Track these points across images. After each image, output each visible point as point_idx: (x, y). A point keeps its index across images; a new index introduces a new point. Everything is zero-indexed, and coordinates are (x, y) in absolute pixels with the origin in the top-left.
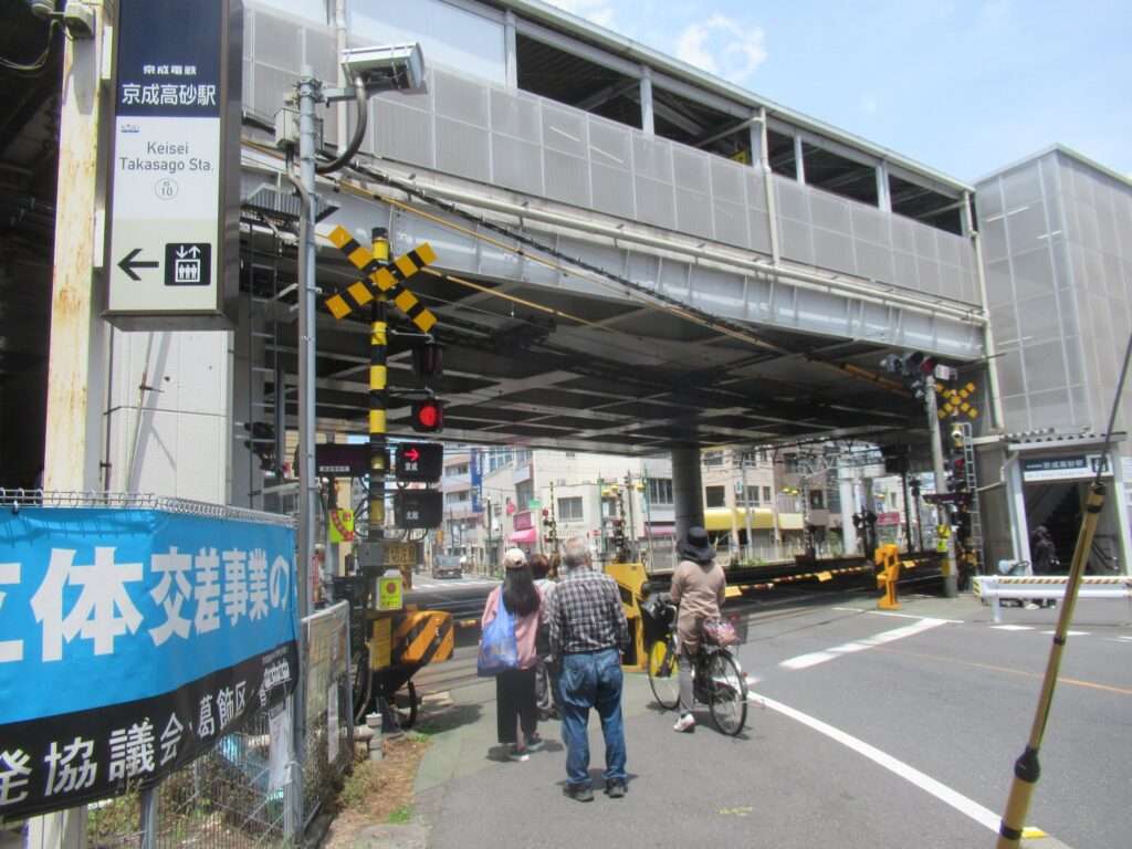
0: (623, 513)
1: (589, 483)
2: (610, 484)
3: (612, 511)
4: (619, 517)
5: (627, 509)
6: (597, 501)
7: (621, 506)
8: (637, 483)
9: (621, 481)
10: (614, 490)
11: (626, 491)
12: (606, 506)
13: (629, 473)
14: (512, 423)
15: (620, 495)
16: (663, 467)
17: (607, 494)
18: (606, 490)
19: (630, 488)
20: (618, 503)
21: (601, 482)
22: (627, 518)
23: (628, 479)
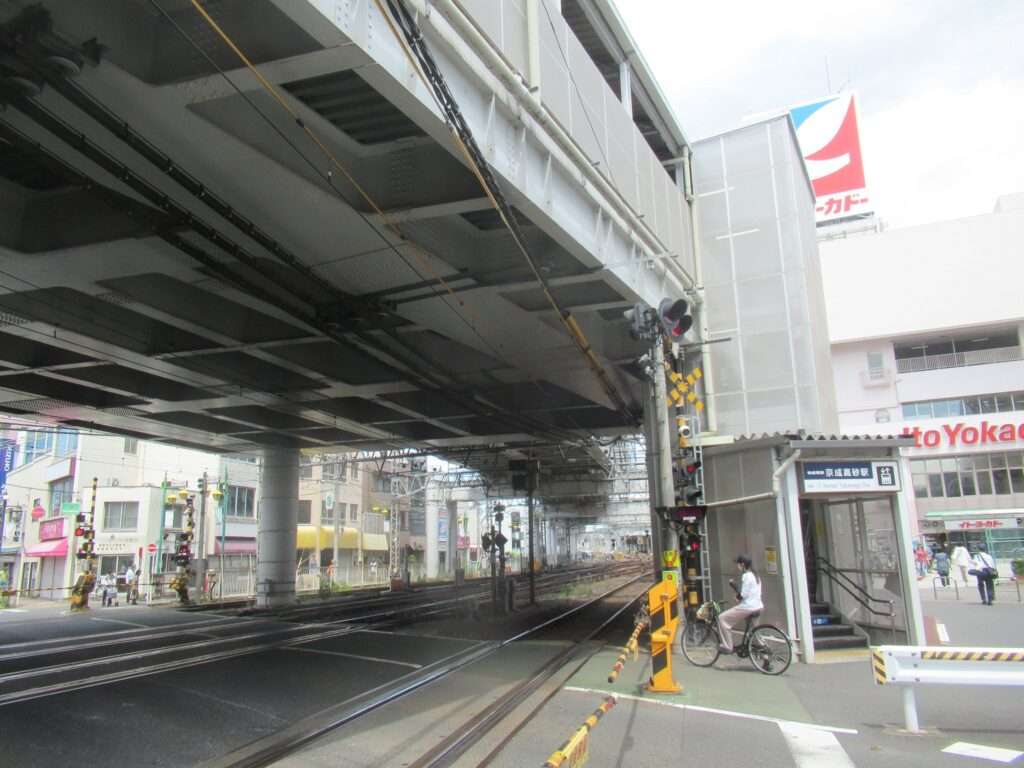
0: (191, 524)
1: (150, 486)
2: (177, 489)
3: (177, 522)
4: (185, 528)
5: (197, 517)
6: (160, 508)
7: (190, 515)
8: (213, 489)
9: (194, 487)
10: (184, 496)
11: (199, 497)
12: (170, 515)
13: (205, 475)
14: (28, 370)
15: (190, 501)
16: (249, 471)
17: (174, 499)
18: (171, 495)
19: (204, 493)
20: (187, 511)
21: (168, 485)
22: (196, 531)
23: (203, 483)
